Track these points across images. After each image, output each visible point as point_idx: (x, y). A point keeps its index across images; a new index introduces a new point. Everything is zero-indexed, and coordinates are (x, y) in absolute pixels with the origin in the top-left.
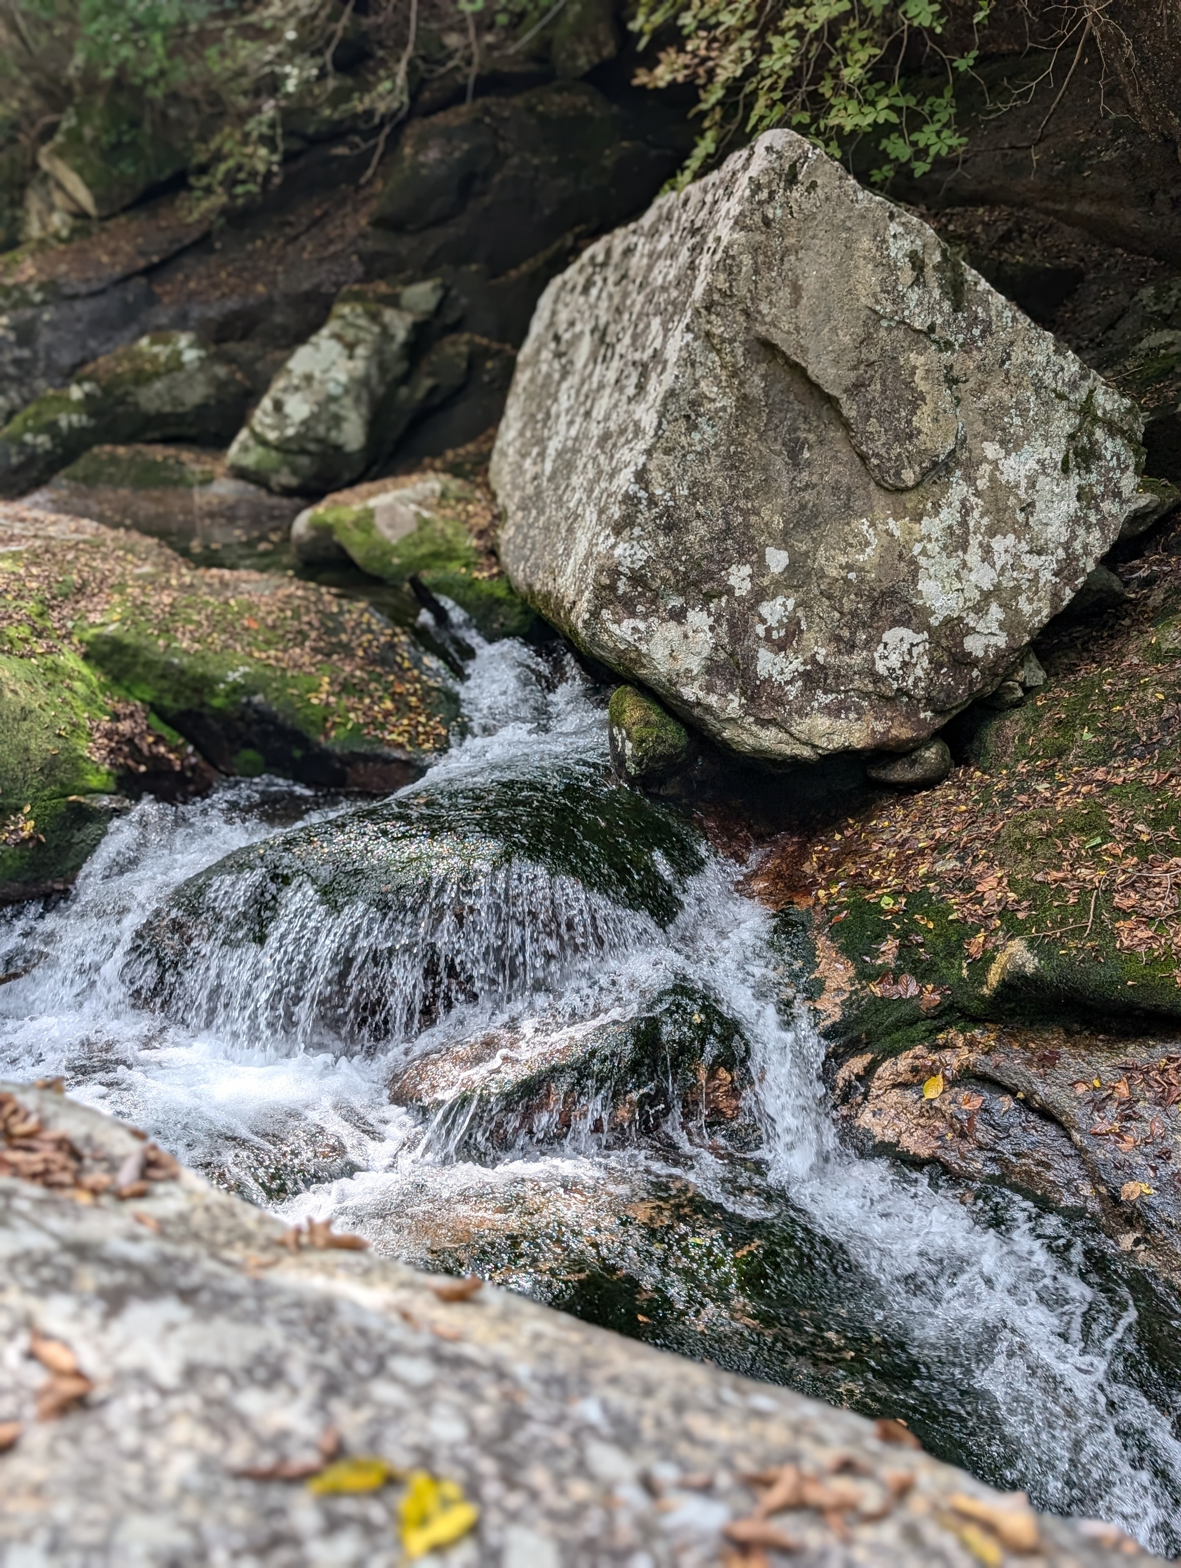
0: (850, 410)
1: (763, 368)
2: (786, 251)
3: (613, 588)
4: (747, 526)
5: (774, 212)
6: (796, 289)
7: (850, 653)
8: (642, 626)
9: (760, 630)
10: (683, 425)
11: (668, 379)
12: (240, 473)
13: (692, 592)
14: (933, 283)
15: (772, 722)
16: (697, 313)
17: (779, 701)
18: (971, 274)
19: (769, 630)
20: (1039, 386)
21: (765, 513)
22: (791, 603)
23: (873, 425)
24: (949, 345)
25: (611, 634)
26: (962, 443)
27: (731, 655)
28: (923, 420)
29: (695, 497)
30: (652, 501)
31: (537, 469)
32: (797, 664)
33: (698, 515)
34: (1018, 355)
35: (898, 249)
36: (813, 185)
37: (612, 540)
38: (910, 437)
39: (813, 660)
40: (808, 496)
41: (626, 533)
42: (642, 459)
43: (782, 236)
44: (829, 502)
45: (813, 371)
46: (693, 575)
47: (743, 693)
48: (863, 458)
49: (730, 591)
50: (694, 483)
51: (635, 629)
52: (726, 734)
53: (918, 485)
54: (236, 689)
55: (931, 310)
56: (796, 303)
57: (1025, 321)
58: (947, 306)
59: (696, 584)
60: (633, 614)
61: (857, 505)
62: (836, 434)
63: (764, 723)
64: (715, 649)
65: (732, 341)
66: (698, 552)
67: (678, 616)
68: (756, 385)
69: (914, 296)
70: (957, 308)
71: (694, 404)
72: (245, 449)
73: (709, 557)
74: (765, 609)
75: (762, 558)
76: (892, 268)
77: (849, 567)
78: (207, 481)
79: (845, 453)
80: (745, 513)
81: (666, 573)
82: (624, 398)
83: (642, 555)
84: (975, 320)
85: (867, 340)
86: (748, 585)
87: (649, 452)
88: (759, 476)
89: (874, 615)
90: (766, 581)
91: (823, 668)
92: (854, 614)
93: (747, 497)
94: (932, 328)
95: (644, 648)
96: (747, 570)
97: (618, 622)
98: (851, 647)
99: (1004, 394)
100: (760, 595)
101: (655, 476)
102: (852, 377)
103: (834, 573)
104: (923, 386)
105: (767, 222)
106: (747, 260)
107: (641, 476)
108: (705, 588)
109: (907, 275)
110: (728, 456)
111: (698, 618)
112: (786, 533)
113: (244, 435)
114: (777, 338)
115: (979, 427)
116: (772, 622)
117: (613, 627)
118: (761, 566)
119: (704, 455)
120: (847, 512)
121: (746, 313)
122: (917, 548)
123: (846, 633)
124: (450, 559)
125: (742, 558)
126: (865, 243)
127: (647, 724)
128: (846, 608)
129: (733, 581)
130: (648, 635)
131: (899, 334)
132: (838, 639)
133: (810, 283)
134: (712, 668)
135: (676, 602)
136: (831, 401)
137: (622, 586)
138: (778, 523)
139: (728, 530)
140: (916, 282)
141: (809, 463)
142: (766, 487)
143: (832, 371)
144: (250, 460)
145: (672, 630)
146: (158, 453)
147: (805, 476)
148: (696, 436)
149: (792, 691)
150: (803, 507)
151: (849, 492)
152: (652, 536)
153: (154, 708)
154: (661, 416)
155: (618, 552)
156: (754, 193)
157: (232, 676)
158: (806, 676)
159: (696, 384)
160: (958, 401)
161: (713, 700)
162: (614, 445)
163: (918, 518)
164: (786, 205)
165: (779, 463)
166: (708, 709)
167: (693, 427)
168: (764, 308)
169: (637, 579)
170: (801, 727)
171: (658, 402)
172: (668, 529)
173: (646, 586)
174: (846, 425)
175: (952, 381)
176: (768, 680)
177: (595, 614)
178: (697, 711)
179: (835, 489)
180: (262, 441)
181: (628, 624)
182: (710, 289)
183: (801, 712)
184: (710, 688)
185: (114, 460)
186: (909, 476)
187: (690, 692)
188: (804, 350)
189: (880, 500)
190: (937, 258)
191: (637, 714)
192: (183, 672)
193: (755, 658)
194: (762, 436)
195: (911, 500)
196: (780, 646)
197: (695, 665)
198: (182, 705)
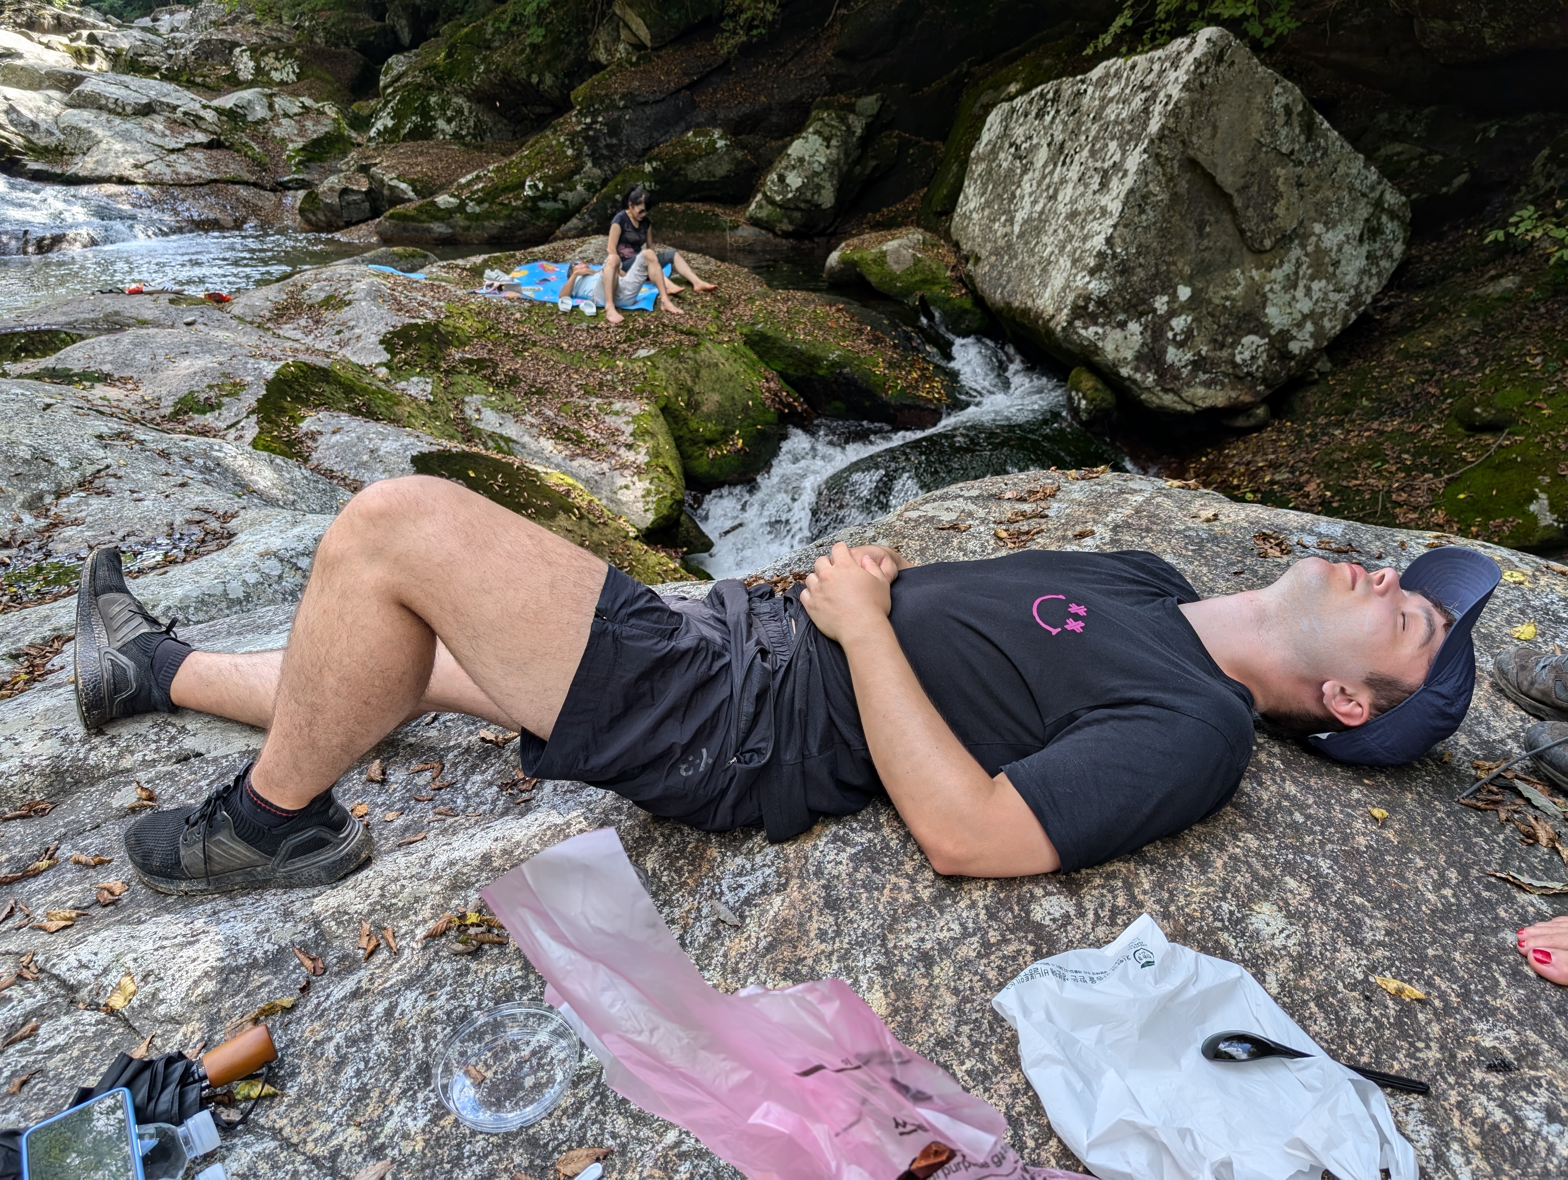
0: (1238, 203)
1: (1188, 176)
2: (1212, 104)
3: (1086, 307)
4: (1168, 271)
5: (1208, 80)
6: (1215, 128)
7: (1221, 349)
8: (1100, 331)
9: (1170, 335)
10: (1136, 210)
11: (1129, 182)
12: (755, 222)
13: (1132, 311)
14: (1296, 124)
15: (1171, 390)
16: (1152, 141)
17: (1177, 378)
18: (1319, 118)
19: (1175, 335)
20: (1351, 188)
21: (1180, 265)
22: (1189, 319)
23: (1250, 212)
24: (1301, 163)
25: (1079, 335)
26: (1301, 223)
27: (1152, 350)
28: (1280, 210)
29: (1139, 253)
30: (1114, 256)
31: (1008, 229)
32: (1189, 356)
33: (1140, 265)
34: (1342, 169)
35: (1278, 103)
36: (1233, 63)
37: (1087, 279)
38: (1271, 219)
39: (1199, 353)
40: (1206, 254)
41: (1097, 275)
42: (1110, 231)
43: (1211, 95)
44: (1219, 258)
45: (1219, 178)
46: (1134, 301)
47: (1156, 373)
48: (1242, 232)
49: (1154, 311)
50: (1140, 246)
51: (1096, 333)
52: (1143, 397)
53: (1272, 248)
54: (833, 364)
55: (1293, 141)
56: (1213, 136)
57: (1348, 148)
58: (1302, 138)
59: (1135, 306)
60: (1096, 324)
61: (1235, 260)
62: (1226, 217)
63: (1166, 391)
64: (1142, 346)
65: (1172, 159)
66: (1138, 288)
67: (1122, 325)
68: (1183, 186)
69: (1284, 132)
70: (1308, 140)
71: (1144, 197)
72: (760, 206)
73: (1144, 290)
74: (1174, 322)
75: (1175, 291)
76: (1273, 114)
77: (1227, 298)
78: (735, 227)
79: (1231, 228)
80: (1168, 264)
81: (1118, 299)
82: (1090, 192)
83: (1105, 288)
84: (1318, 147)
85: (1253, 159)
86: (1165, 307)
87: (1115, 226)
88: (1179, 242)
89: (1238, 327)
90: (1176, 306)
91: (1204, 358)
92: (1226, 326)
93: (1170, 254)
94: (1292, 152)
95: (1100, 344)
96: (1165, 299)
97: (1086, 328)
98: (1222, 346)
99: (1329, 193)
100: (1172, 313)
101: (1118, 241)
102: (1242, 181)
103: (1217, 301)
104: (1282, 187)
105: (1202, 86)
106: (1188, 110)
107: (1109, 241)
108: (1140, 309)
109: (1281, 119)
110: (1161, 229)
111: (1134, 327)
112: (1191, 277)
113: (759, 196)
114: (1201, 158)
115: (1312, 214)
116: (1178, 330)
117: (1083, 332)
118: (1174, 297)
119: (1147, 229)
120: (1229, 264)
121: (1183, 142)
122: (1267, 288)
123: (1220, 338)
124: (934, 284)
125: (1164, 292)
126: (1259, 99)
127: (1096, 390)
128: (1223, 321)
129: (1157, 305)
130: (1103, 338)
131: (1272, 155)
132: (1215, 341)
133: (1223, 124)
134: (1139, 357)
135: (1121, 317)
136: (1228, 197)
137: (1091, 307)
138: (1187, 270)
139: (1157, 274)
140: (1286, 123)
141: (1209, 234)
142: (1181, 249)
143: (1230, 179)
144: (763, 214)
145: (1118, 334)
146: (701, 208)
147: (1206, 242)
148: (1144, 217)
149: (1185, 372)
150: (1203, 261)
151: (1231, 253)
152: (1113, 277)
153: (783, 375)
154: (1124, 204)
155: (1091, 286)
156: (1197, 68)
157: (832, 357)
158: (1194, 363)
159: (1147, 185)
160: (1302, 197)
161: (1138, 376)
162: (1084, 220)
163: (1269, 269)
164: (1215, 76)
165: (1191, 235)
166: (1134, 382)
167: (1142, 211)
168: (1194, 139)
169: (1101, 302)
170: (1187, 393)
171: (1122, 195)
172: (1122, 273)
173: (1106, 308)
174: (1234, 212)
175: (1300, 185)
176: (1172, 365)
177: (1070, 323)
178: (1128, 383)
179: (1223, 250)
180: (771, 201)
181: (1092, 329)
182: (1163, 127)
183: (1188, 385)
184: (1136, 369)
185: (672, 212)
186: (1268, 243)
187: (1125, 372)
188: (1215, 165)
189: (1249, 258)
190: (1300, 108)
191: (1090, 384)
192: (802, 353)
193: (1165, 352)
194: (1183, 217)
195: (1266, 258)
196: (1180, 345)
197: (1129, 355)
198: (800, 374)
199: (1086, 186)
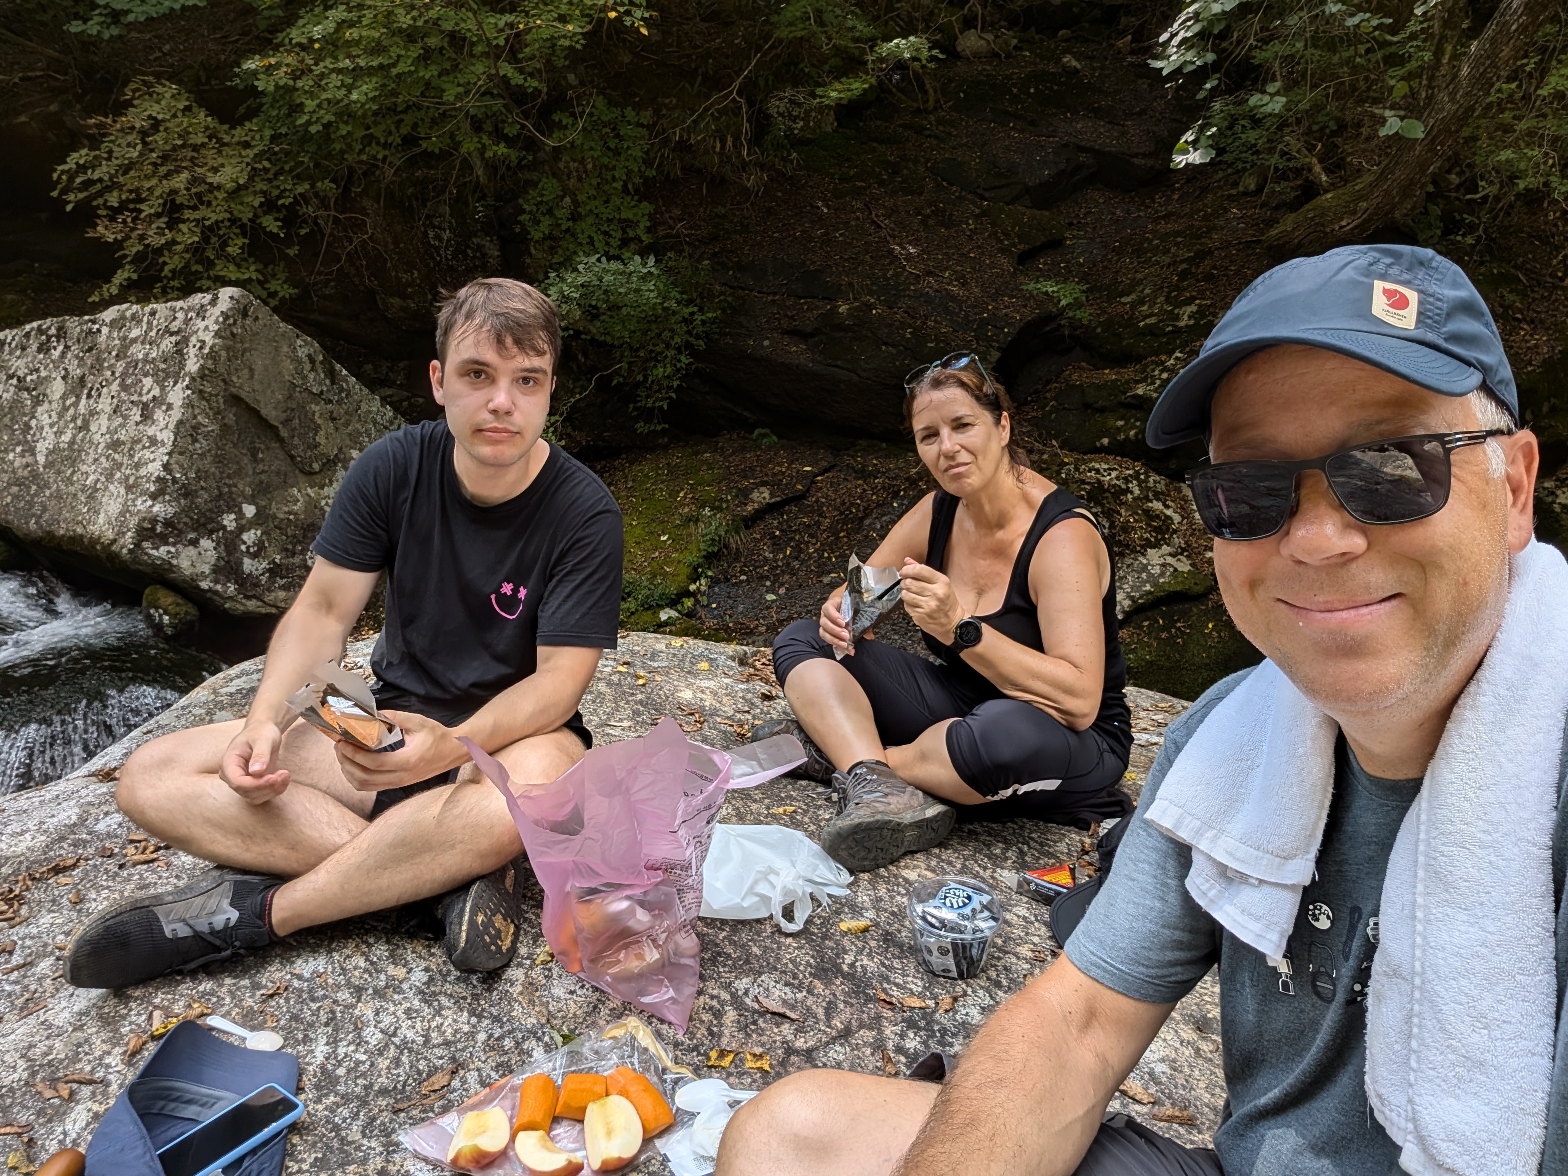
0: (284, 433)
1: (234, 410)
2: (244, 351)
3: (153, 529)
4: (231, 493)
5: (237, 330)
6: (251, 370)
7: (293, 556)
8: (173, 550)
9: (243, 548)
10: (190, 440)
11: (176, 414)
13: (202, 530)
14: (320, 370)
15: (254, 597)
16: (193, 379)
17: (257, 585)
18: (338, 366)
19: (248, 548)
20: (375, 423)
21: (240, 486)
22: (259, 533)
23: (296, 441)
24: (330, 401)
25: (149, 556)
26: (340, 449)
27: (228, 562)
28: (321, 438)
29: (199, 478)
30: (175, 481)
31: (29, 460)
32: (264, 564)
33: (202, 488)
34: (364, 407)
35: (302, 353)
36: (257, 318)
37: (150, 503)
38: (316, 447)
39: (273, 562)
40: (263, 477)
41: (160, 499)
42: (166, 458)
43: (242, 342)
44: (276, 480)
45: (264, 412)
46: (202, 520)
47: (236, 583)
48: (292, 457)
49: (224, 528)
50: (198, 471)
51: (169, 552)
52: (227, 606)
53: (321, 471)
55: (320, 384)
56: (252, 377)
57: (366, 391)
58: (328, 382)
59: (204, 525)
60: (167, 544)
61: (290, 481)
62: (274, 445)
63: (248, 598)
64: (218, 559)
65: (217, 395)
66: (204, 508)
67: (194, 543)
68: (231, 418)
69: (312, 376)
70: (333, 383)
71: (194, 428)
73: (210, 510)
74: (245, 537)
75: (241, 509)
76: (299, 361)
77: (290, 513)
79: (281, 455)
80: (229, 486)
81: (185, 520)
82: (132, 423)
83: (171, 511)
84: (341, 390)
85: (290, 397)
86: (234, 524)
87: (170, 454)
88: (235, 467)
89: (304, 536)
90: (244, 522)
91: (279, 566)
92: (294, 536)
93: (229, 477)
94: (322, 392)
95: (175, 562)
96: (233, 516)
97: (157, 549)
98: (293, 554)
99: (358, 426)
100: (241, 529)
101: (175, 467)
102: (284, 416)
103: (282, 516)
104: (319, 421)
105: (233, 335)
106: (223, 354)
107: (166, 467)
108: (210, 527)
109: (308, 366)
110: (217, 456)
111: (206, 543)
112: (253, 496)
114: (243, 395)
115: (348, 442)
116: (250, 543)
117: (154, 552)
118: (240, 514)
119: (202, 456)
120: (286, 485)
121: (224, 381)
122: (323, 503)
123: (290, 547)
125: (230, 511)
126: (285, 349)
127: (178, 605)
128: (290, 533)
129: (225, 522)
130: (177, 555)
131: (305, 395)
132: (286, 550)
133: (258, 368)
134: (216, 570)
135: (192, 535)
136: (272, 429)
137: (159, 529)
138: (248, 491)
139: (220, 495)
140: (312, 370)
141: (262, 460)
142: (239, 472)
143: (274, 413)
145: (191, 551)
147: (261, 466)
148: (197, 445)
149: (264, 579)
150: (261, 482)
151: (285, 475)
152: (176, 500)
154: (176, 435)
155: (155, 509)
156: (225, 320)
158: (269, 570)
159: (195, 417)
160: (337, 429)
161: (219, 587)
162: (131, 449)
163: (322, 487)
164: (243, 327)
165: (246, 460)
166: (216, 592)
167: (195, 440)
168: (235, 379)
169: (167, 523)
170: (270, 597)
171: (171, 426)
172: (186, 495)
173: (174, 528)
174: (281, 440)
175: (333, 419)
176: (250, 575)
177: (137, 545)
178: (209, 595)
179: (278, 473)
181: (163, 549)
182: (202, 368)
183: (269, 590)
184: (216, 582)
186: (316, 466)
187: (204, 585)
188: (258, 402)
189: (302, 478)
190: (321, 358)
191: (170, 600)
193: (242, 563)
194: (235, 446)
195: (317, 479)
196: (254, 556)
197: (207, 569)
199: (125, 417)
